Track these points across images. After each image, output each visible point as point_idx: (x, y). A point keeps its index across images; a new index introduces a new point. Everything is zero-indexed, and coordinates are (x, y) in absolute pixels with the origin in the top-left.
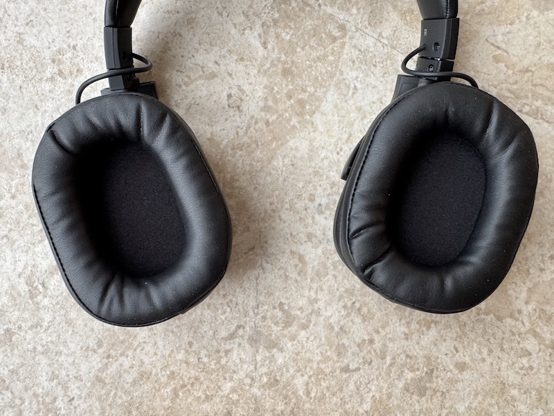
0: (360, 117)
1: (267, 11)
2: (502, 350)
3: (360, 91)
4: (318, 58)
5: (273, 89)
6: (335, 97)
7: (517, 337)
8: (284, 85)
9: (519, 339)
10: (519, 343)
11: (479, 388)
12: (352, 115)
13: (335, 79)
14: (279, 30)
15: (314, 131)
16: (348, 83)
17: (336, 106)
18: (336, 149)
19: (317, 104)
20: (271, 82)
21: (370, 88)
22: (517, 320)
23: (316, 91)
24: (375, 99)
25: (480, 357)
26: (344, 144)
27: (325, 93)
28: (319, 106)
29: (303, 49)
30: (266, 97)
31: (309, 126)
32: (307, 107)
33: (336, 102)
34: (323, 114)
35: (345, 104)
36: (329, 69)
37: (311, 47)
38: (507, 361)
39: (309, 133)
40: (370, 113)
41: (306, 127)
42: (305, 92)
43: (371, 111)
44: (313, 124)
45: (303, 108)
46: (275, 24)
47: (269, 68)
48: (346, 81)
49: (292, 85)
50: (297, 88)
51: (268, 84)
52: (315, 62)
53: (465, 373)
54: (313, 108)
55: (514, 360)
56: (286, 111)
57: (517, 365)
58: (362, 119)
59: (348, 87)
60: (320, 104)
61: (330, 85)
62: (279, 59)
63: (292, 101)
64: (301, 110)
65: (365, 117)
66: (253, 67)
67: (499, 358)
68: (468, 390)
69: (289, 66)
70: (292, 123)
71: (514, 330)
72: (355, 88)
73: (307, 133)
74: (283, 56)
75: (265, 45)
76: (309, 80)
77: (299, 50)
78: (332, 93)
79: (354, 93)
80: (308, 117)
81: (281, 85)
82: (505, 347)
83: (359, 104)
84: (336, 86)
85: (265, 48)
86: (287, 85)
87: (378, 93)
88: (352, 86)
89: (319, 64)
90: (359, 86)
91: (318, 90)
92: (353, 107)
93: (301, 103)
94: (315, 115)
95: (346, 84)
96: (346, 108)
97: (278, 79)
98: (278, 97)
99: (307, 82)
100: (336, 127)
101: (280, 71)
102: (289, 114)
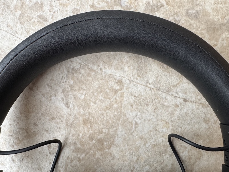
0: (143, 144)
1: (64, 81)
3: (140, 125)
4: (107, 108)
5: (79, 135)
6: (124, 132)
8: (86, 131)
12: (137, 143)
13: (121, 120)
14: (76, 92)
15: (113, 159)
16: (130, 121)
17: (125, 139)
18: (130, 168)
19: (112, 140)
20: (77, 131)
21: (147, 122)
23: (109, 131)
24: (151, 129)
26: (135, 164)
27: (116, 131)
28: (113, 141)
29: (95, 103)
30: (75, 142)
31: (109, 156)
32: (105, 143)
33: (125, 136)
34: (117, 146)
35: (131, 136)
36: (116, 113)
37: (100, 101)
39: (110, 161)
40: (149, 139)
41: (107, 157)
42: (102, 133)
43: (150, 137)
44: (111, 154)
45: (103, 144)
46: (72, 89)
47: (74, 121)
48: (129, 120)
49: (92, 130)
50: (96, 131)
51: (75, 132)
52: (105, 110)
54: (109, 143)
56: (91, 149)
58: (145, 144)
59: (131, 124)
60: (113, 140)
61: (118, 125)
62: (79, 113)
63: (94, 142)
64: (101, 146)
65: (147, 142)
66: (62, 123)
69: (87, 117)
70: (97, 157)
72: (136, 123)
73: (108, 161)
74: (82, 110)
75: (67, 105)
76: (103, 124)
77: (92, 104)
78: (121, 130)
79: (136, 128)
80: (107, 150)
81: (84, 131)
83: (140, 134)
84: (122, 125)
85: (68, 107)
86: (88, 131)
87: (153, 124)
88: (134, 122)
89: (108, 111)
90: (138, 121)
91: (110, 130)
92: (137, 137)
93: (100, 141)
94: (112, 148)
95: (129, 122)
96: (132, 139)
97: (81, 128)
98: (84, 140)
99: (102, 126)
100: (127, 153)
101: (81, 122)
102: (93, 151)
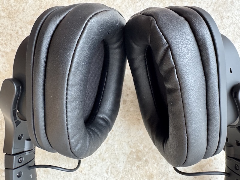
0: (102, 154)
2: (11, 35)
3: (104, 171)
5: (157, 165)
6: (119, 165)
7: (3, 43)
8: (151, 168)
9: (2, 41)
10: (2, 40)
11: (22, 13)
12: (107, 155)
13: (120, 177)
15: (129, 142)
16: (112, 175)
17: (118, 159)
18: (114, 133)
19: (129, 159)
20: (159, 169)
21: (98, 174)
22: (4, 52)
23: (131, 168)
24: (95, 167)
25: (22, 29)
27: (125, 167)
28: (128, 158)
30: (161, 159)
31: (132, 145)
32: (135, 157)
33: (118, 162)
34: (125, 154)
35: (113, 162)
38: (8, 29)
39: (131, 140)
40: (97, 158)
41: (134, 144)
42: (137, 166)
43: (96, 160)
44: (130, 147)
45: (137, 156)
47: (161, 178)
48: (113, 176)
49: (146, 169)
50: (142, 168)
51: (161, 168)
53: (30, 20)
54: (131, 157)
55: (4, 30)
56: (147, 152)
57: (3, 28)
59: (111, 173)
60: (128, 159)
61: (123, 173)
63: (144, 159)
64: (138, 154)
65: (99, 155)
66: (172, 177)
67: (12, 30)
68: (28, 12)
70: (143, 145)
71: (5, 46)
72: (107, 173)
73: (133, 141)
76: (136, 174)
78: (121, 168)
79: (108, 169)
80: (133, 150)
81: (153, 168)
82: (10, 36)
83: (104, 163)
84: (119, 172)
86: (149, 168)
87: (93, 171)
88: (109, 174)
90: (105, 175)
91: (130, 169)
92: (107, 161)
93: (139, 159)
94: (129, 152)
95: (113, 174)
96: (112, 159)
97: (155, 172)
98: (153, 161)
99: (137, 172)
100: (116, 147)
101: (155, 177)
102: (145, 150)
